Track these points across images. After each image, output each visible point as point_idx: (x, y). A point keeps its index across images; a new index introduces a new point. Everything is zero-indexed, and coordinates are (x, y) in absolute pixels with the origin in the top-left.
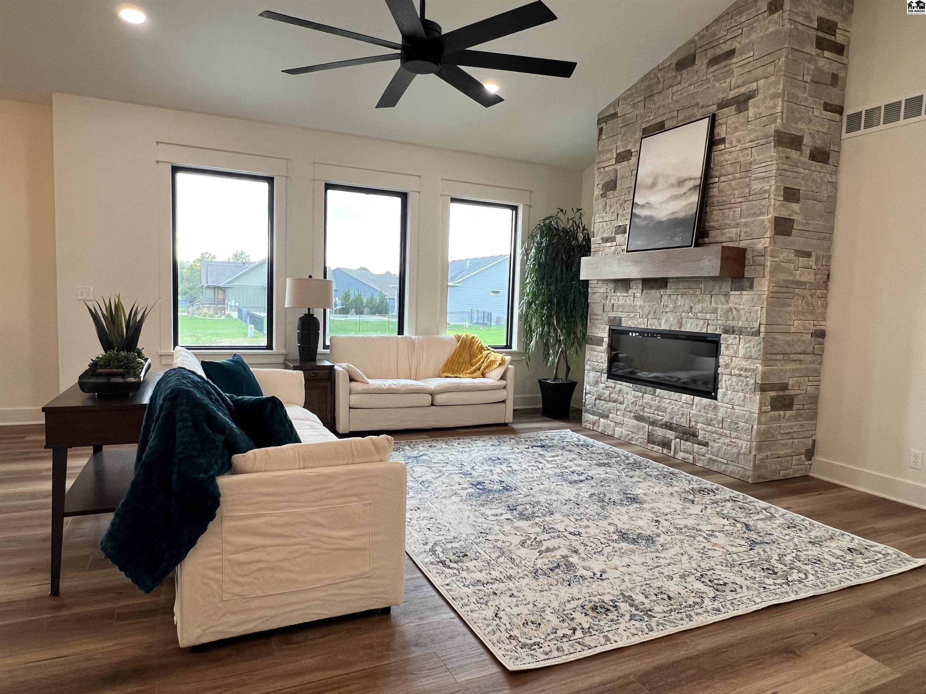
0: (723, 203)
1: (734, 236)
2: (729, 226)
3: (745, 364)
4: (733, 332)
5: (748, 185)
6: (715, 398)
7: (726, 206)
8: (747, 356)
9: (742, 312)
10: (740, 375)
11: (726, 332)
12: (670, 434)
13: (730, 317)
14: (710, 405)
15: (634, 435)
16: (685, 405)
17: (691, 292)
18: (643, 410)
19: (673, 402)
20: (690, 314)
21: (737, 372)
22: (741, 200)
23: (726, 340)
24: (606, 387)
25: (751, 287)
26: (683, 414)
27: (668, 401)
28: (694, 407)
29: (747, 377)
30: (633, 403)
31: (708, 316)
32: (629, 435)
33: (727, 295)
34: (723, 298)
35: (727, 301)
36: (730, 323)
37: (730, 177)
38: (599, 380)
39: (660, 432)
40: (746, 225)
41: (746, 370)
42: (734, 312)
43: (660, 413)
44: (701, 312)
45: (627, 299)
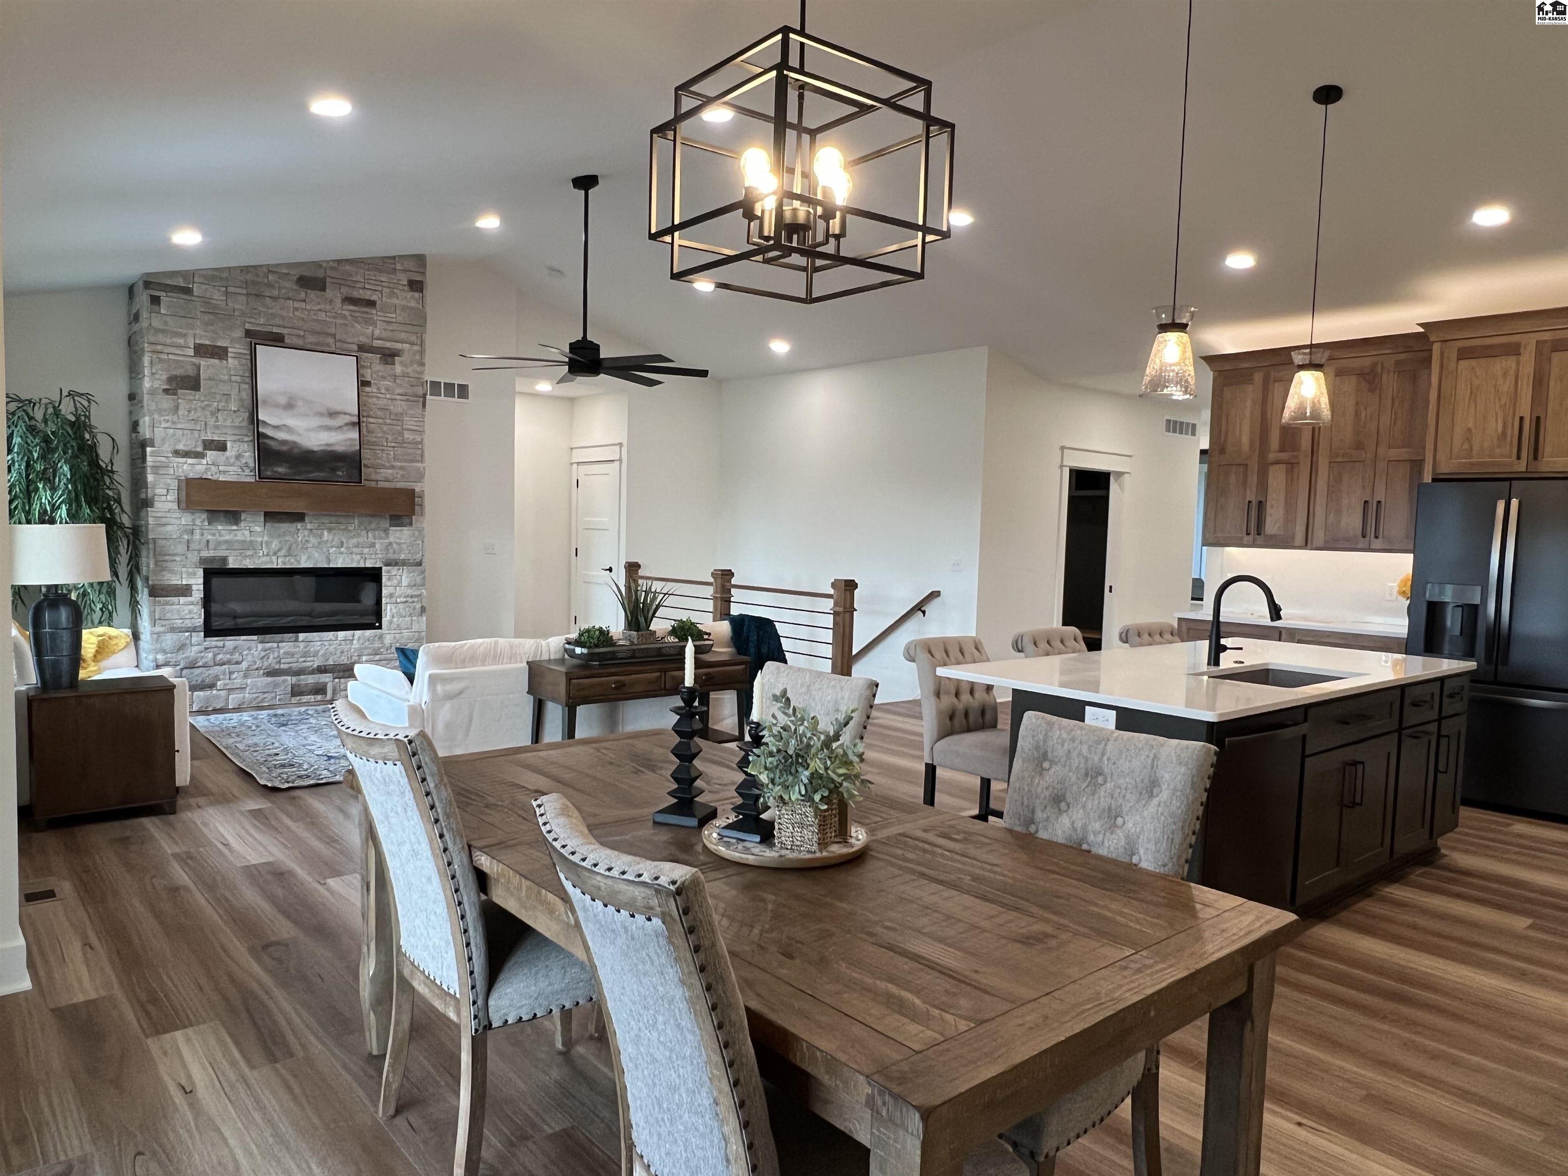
0: (375, 443)
1: (391, 477)
2: (384, 467)
3: (410, 592)
4: (396, 564)
5: (401, 433)
6: (380, 627)
7: (376, 448)
8: (412, 584)
9: (404, 547)
10: (406, 602)
11: (387, 565)
12: (326, 678)
13: (391, 551)
14: (376, 636)
15: (265, 695)
16: (343, 643)
17: (342, 527)
18: (279, 662)
19: (326, 643)
20: (343, 549)
21: (404, 600)
22: (393, 444)
23: (389, 572)
24: (206, 649)
25: (411, 524)
26: (342, 652)
27: (319, 643)
28: (355, 642)
29: (413, 602)
30: (263, 657)
31: (366, 550)
32: (257, 697)
33: (386, 531)
34: (382, 534)
35: (387, 536)
36: (391, 556)
37: (380, 421)
38: (188, 641)
39: (311, 679)
40: (401, 468)
41: (412, 597)
42: (395, 546)
43: (309, 659)
44: (357, 546)
45: (239, 533)
